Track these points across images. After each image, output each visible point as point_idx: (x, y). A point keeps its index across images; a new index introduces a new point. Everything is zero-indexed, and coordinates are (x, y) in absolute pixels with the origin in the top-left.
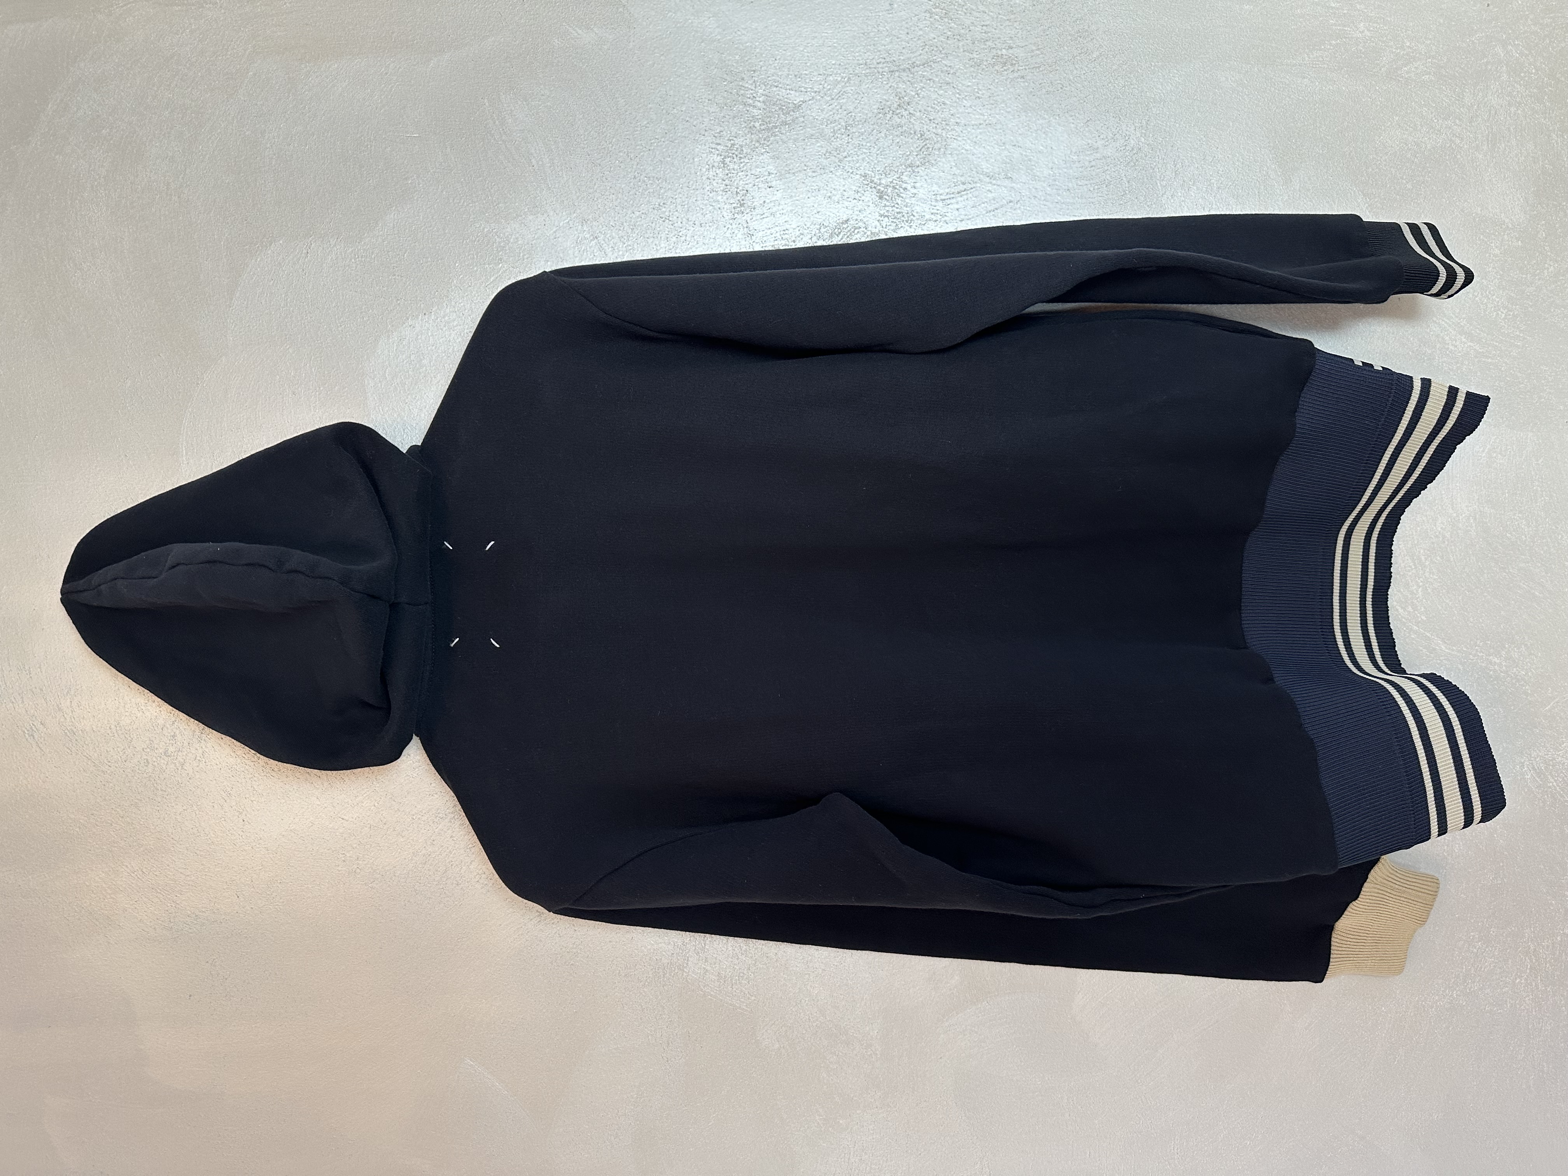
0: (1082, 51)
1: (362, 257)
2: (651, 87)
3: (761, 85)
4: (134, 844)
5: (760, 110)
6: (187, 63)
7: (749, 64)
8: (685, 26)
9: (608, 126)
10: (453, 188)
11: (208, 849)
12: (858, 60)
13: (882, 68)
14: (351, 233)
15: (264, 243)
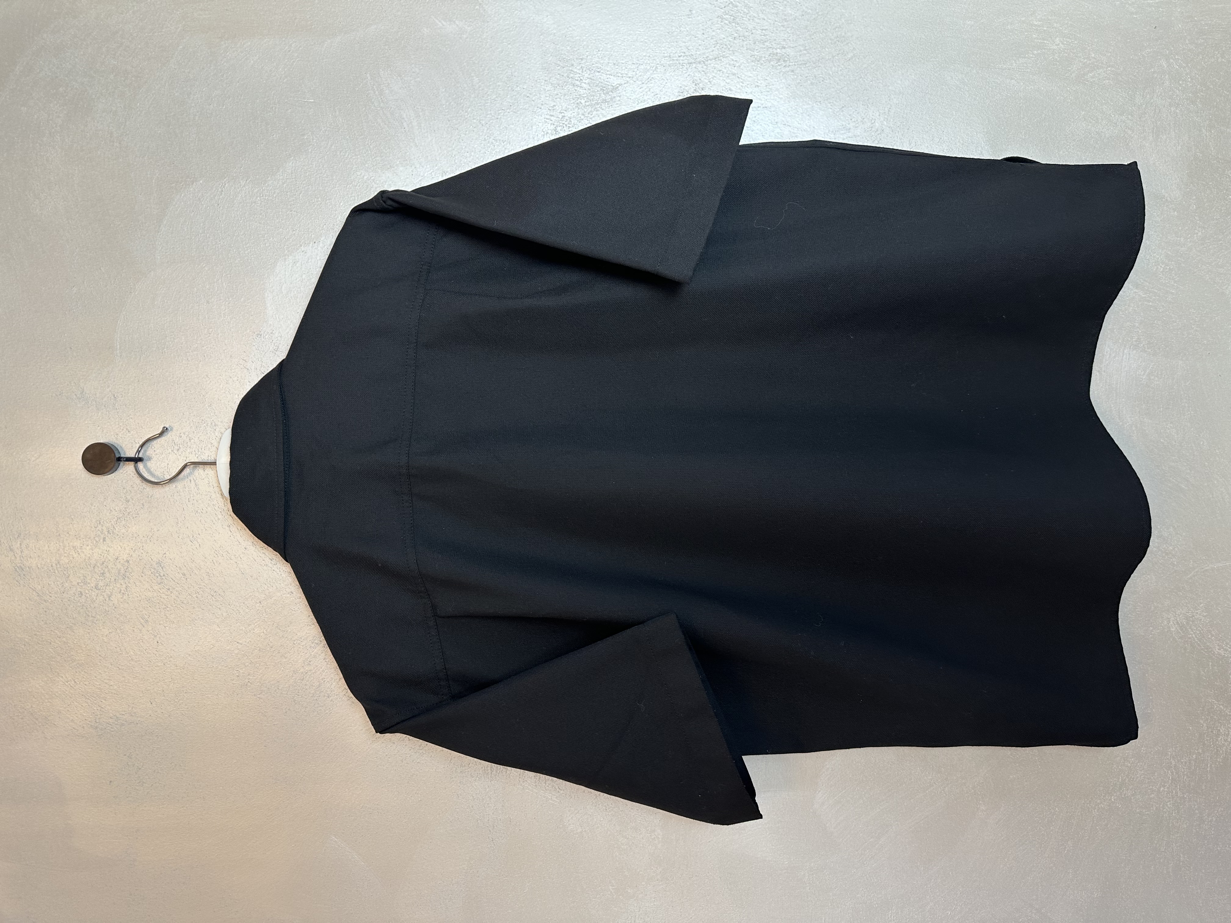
0: (840, 52)
1: (266, 196)
2: (499, 69)
3: (587, 71)
4: (69, 659)
5: (586, 90)
6: (129, 37)
7: (578, 53)
8: (528, 21)
9: (465, 98)
10: (340, 143)
11: (128, 664)
12: (664, 53)
13: (683, 60)
14: (257, 177)
15: (187, 183)
